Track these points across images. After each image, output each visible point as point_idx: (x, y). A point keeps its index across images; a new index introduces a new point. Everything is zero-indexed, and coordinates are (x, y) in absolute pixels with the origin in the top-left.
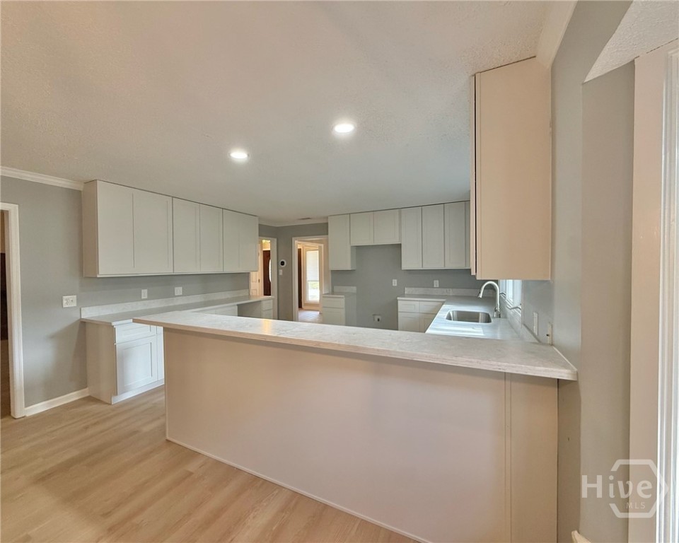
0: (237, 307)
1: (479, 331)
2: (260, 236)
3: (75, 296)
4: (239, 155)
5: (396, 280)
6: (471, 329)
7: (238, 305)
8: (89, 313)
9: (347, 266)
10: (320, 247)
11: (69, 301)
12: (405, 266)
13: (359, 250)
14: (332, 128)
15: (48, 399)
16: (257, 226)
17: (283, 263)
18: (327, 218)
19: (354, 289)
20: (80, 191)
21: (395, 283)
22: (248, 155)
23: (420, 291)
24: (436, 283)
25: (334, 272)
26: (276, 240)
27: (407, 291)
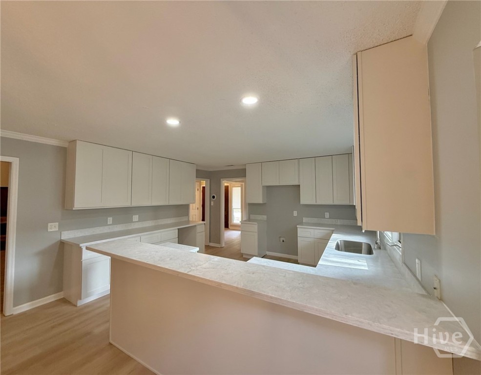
0: (177, 230)
1: (363, 264)
2: (197, 177)
3: (58, 223)
4: (173, 122)
5: (296, 212)
6: (356, 262)
7: (178, 229)
8: (67, 236)
9: (260, 200)
10: (242, 185)
11: (53, 227)
12: (303, 201)
13: (269, 189)
14: (241, 100)
15: (31, 301)
16: (195, 170)
17: (214, 197)
18: (245, 165)
19: (265, 217)
20: (66, 148)
21: (295, 213)
22: (180, 122)
23: (315, 220)
24: (327, 215)
25: (250, 205)
26: (209, 180)
27: (305, 220)
